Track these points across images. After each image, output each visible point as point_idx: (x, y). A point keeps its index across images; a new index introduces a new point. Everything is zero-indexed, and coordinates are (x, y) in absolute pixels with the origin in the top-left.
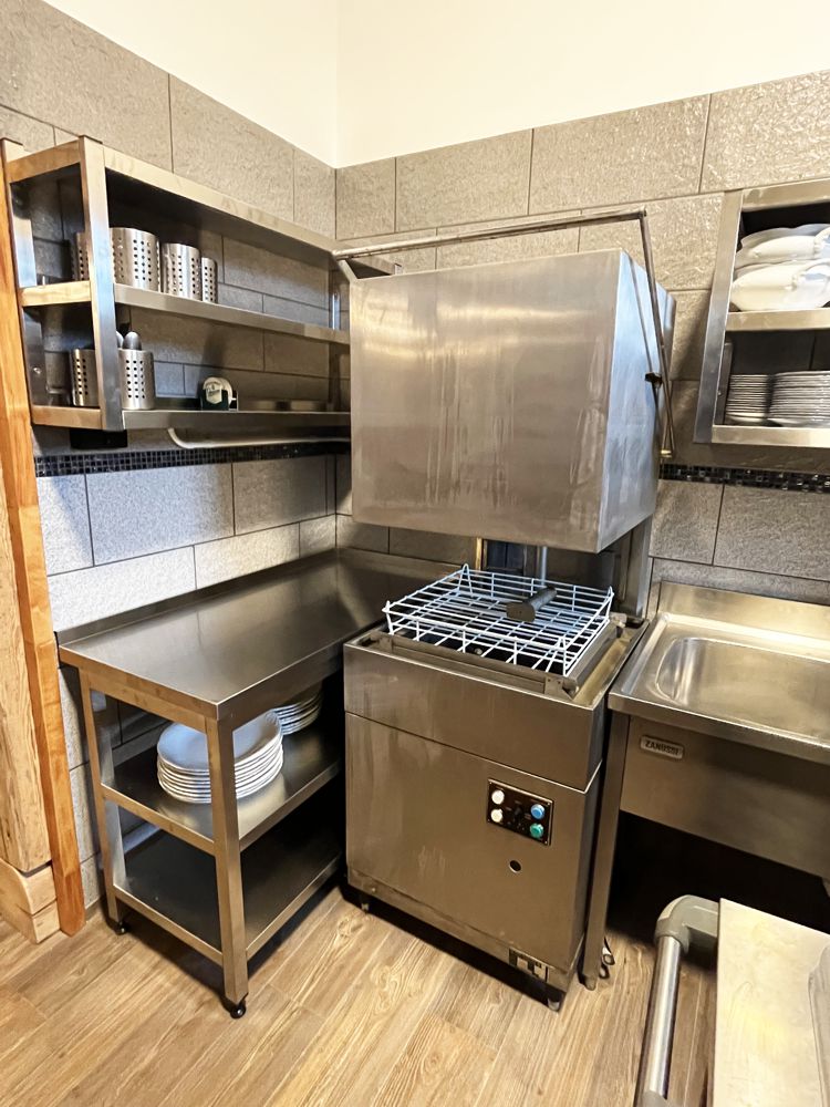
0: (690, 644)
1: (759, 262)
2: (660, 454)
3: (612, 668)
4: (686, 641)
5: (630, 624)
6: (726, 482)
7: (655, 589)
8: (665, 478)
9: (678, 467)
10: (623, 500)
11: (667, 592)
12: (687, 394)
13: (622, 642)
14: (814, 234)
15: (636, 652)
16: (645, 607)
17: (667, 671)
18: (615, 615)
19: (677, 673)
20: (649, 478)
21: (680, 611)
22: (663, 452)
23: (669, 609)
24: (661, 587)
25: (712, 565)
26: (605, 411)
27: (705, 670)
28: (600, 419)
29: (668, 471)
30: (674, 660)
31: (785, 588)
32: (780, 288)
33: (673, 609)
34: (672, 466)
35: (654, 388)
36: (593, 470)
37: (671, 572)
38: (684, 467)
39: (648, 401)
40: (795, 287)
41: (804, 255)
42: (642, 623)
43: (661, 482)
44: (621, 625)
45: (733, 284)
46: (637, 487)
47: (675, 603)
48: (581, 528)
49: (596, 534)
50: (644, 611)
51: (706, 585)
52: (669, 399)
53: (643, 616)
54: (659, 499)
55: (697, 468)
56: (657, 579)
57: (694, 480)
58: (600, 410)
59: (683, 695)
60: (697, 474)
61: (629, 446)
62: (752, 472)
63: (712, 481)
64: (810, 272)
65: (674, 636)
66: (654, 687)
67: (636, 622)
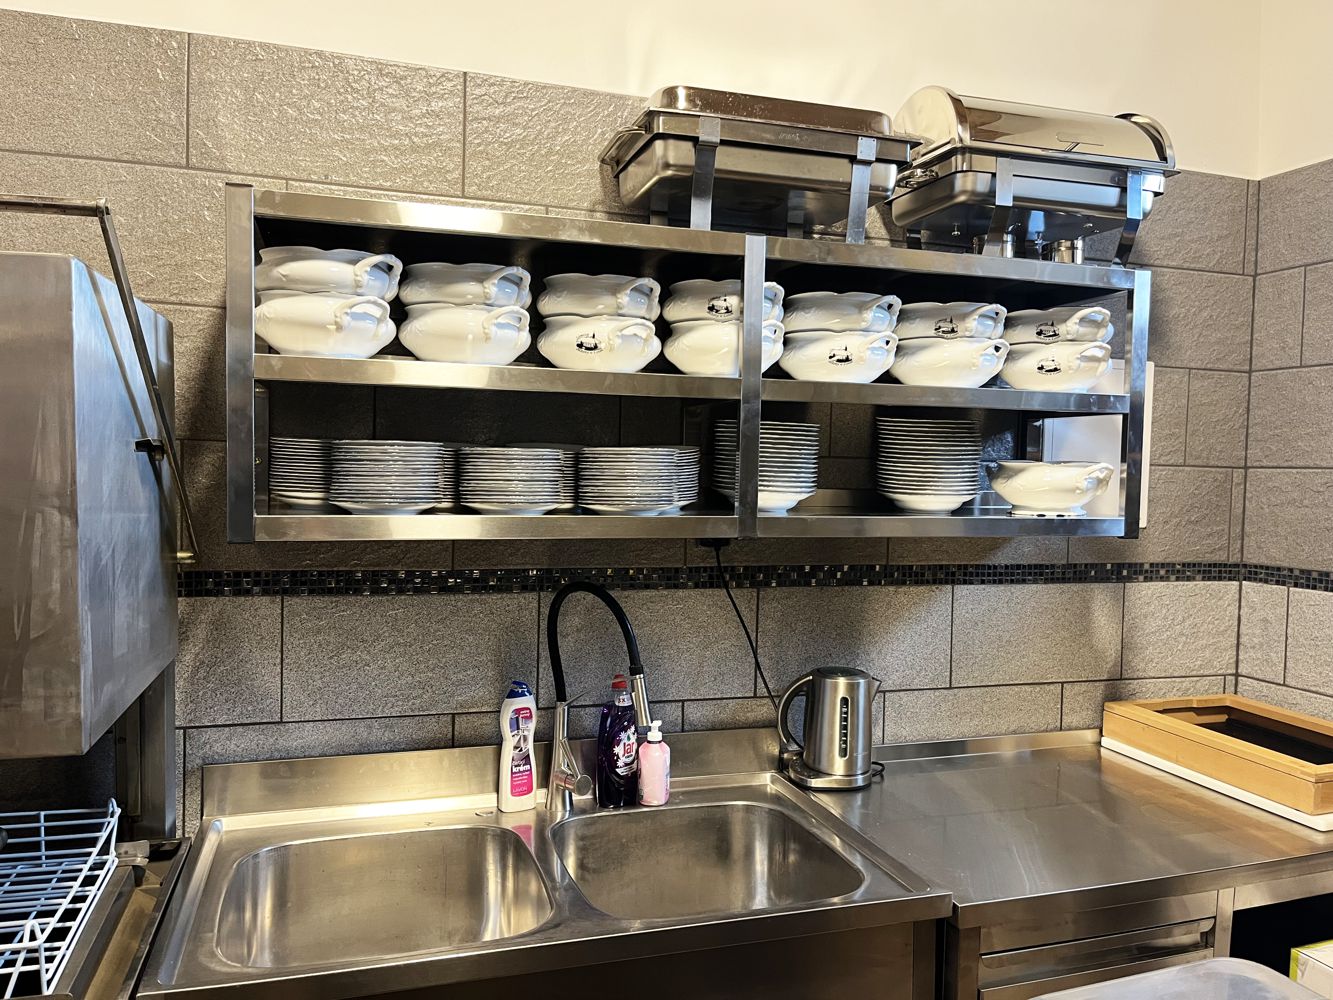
0: (262, 860)
1: (289, 287)
2: (176, 558)
3: (135, 945)
4: (256, 856)
5: (156, 855)
6: (285, 592)
7: (194, 781)
8: (189, 595)
9: (208, 575)
10: (120, 650)
11: (215, 782)
12: (208, 461)
13: (146, 891)
14: (354, 262)
15: (174, 904)
16: (178, 817)
17: (231, 917)
18: (126, 846)
19: (248, 915)
20: (160, 600)
21: (239, 810)
22: (179, 555)
23: (222, 812)
24: (204, 776)
25: (281, 722)
26: (70, 511)
27: (292, 897)
28: (62, 523)
29: (190, 583)
30: (240, 895)
31: (387, 736)
32: (320, 327)
33: (228, 809)
34: (198, 574)
35: (152, 461)
36: (58, 611)
37: (217, 748)
38: (218, 574)
39: (143, 481)
40: (339, 328)
41: (345, 287)
42: (179, 845)
43: (183, 603)
44: (140, 861)
45: (256, 312)
46: (142, 624)
47: (230, 796)
48: (47, 715)
49: (78, 721)
50: (179, 824)
51: (276, 754)
52: (179, 474)
53: (179, 834)
54: (182, 631)
55: (237, 574)
56: (195, 762)
57: (238, 593)
58: (60, 510)
59: (261, 949)
60: (239, 583)
61: (120, 558)
62: (320, 574)
63: (265, 593)
64: (354, 310)
65: (235, 854)
66: (213, 955)
67: (167, 848)
